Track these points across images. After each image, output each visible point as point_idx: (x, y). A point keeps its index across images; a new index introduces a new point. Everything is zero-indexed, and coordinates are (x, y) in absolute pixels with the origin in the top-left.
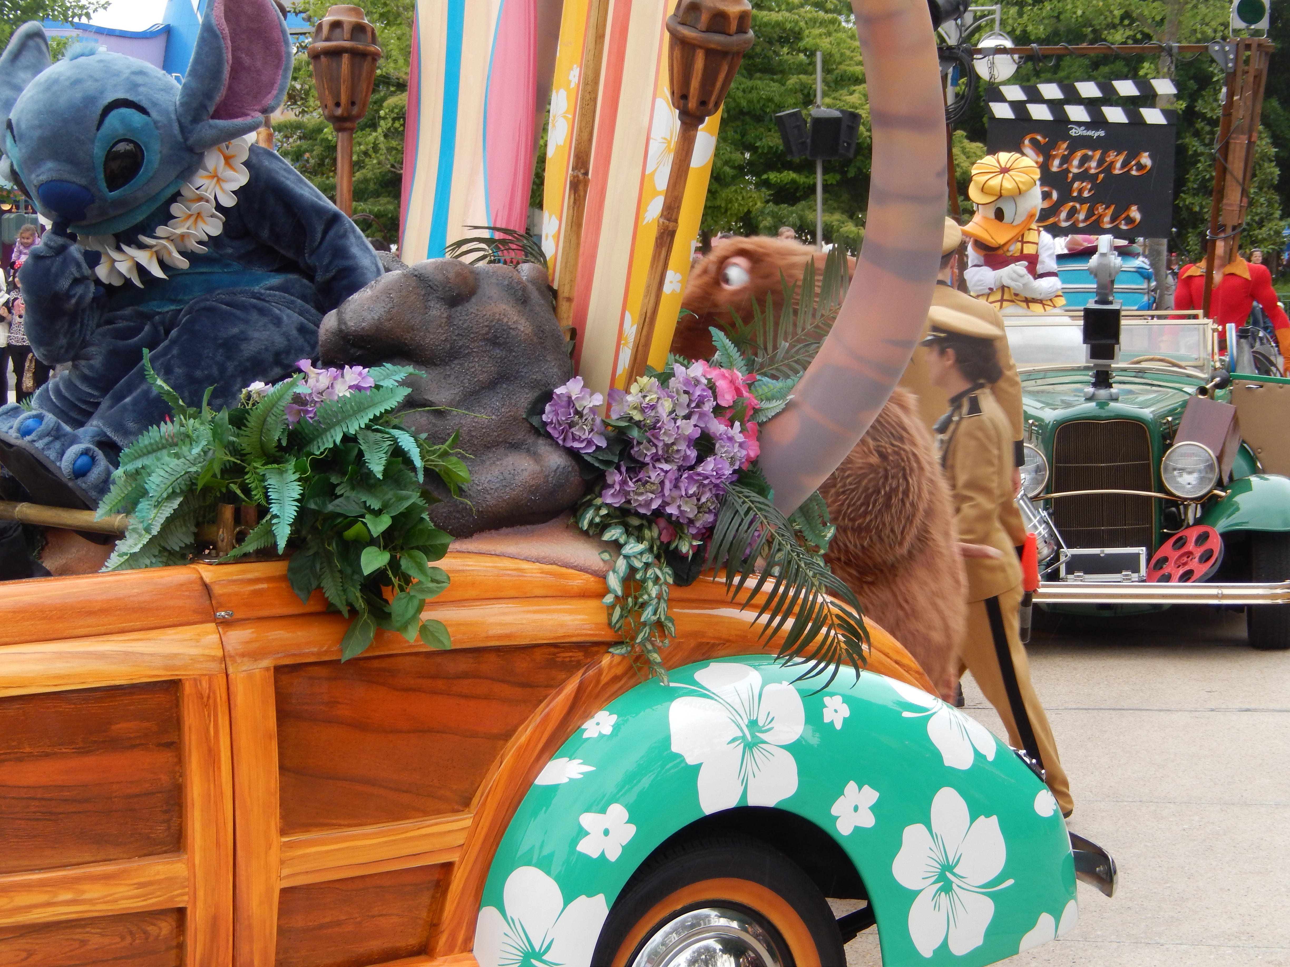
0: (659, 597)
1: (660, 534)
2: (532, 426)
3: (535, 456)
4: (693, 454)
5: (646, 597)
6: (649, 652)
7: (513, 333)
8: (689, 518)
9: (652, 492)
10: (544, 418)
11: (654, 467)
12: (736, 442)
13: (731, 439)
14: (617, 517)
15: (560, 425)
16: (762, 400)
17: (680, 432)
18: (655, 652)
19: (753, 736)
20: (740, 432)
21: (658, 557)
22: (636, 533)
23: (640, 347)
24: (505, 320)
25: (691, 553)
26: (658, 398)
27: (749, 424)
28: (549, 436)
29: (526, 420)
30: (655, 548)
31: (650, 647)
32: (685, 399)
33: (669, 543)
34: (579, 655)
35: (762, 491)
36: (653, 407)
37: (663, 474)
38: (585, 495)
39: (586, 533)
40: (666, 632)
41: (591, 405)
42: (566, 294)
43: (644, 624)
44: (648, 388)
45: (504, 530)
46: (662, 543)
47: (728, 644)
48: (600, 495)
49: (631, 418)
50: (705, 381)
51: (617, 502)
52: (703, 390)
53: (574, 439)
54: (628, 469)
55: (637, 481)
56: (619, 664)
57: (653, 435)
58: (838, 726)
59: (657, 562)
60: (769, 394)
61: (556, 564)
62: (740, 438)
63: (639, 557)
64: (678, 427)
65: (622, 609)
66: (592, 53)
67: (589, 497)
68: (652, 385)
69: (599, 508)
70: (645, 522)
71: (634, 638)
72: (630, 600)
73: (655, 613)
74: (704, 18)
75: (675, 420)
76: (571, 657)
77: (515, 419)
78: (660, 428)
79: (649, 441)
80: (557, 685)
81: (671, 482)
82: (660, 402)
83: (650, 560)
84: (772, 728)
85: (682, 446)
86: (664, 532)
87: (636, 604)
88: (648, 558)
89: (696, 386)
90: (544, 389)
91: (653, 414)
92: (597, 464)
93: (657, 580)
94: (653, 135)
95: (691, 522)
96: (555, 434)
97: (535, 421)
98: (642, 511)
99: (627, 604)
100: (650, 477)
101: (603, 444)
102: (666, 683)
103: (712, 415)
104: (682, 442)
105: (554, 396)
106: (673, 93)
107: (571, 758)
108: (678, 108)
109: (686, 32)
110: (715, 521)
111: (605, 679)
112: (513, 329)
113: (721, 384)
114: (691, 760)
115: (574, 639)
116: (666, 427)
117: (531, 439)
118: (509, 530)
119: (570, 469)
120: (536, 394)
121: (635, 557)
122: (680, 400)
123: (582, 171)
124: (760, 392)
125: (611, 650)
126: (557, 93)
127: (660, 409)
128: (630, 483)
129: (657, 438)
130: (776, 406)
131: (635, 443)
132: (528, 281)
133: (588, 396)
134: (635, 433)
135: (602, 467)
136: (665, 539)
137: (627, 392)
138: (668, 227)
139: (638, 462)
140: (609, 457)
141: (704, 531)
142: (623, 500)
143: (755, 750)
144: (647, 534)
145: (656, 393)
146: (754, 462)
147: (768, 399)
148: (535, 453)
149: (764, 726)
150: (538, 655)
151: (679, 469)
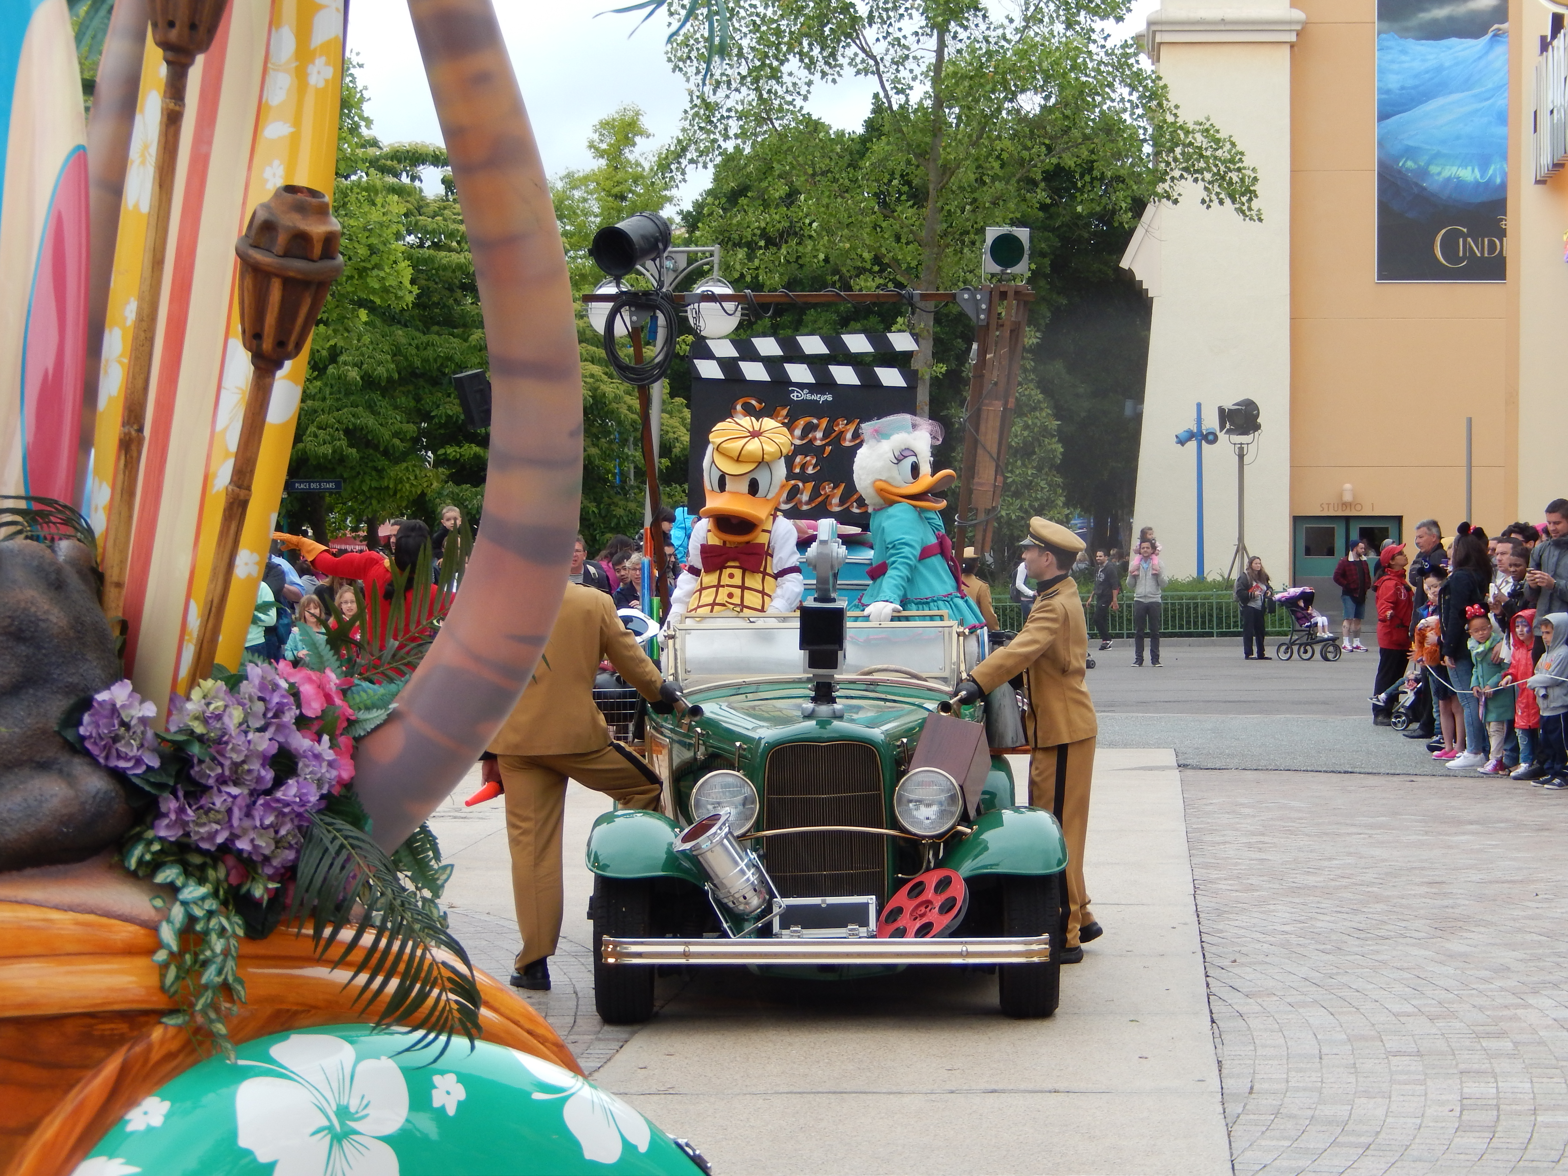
0: (226, 953)
1: (228, 875)
2: (66, 741)
3: (69, 779)
4: (268, 775)
5: (208, 953)
6: (212, 1021)
7: (42, 625)
8: (264, 855)
9: (217, 823)
10: (82, 731)
11: (220, 791)
12: (324, 760)
13: (317, 757)
14: (173, 854)
15: (102, 739)
16: (360, 709)
17: (252, 747)
18: (219, 1022)
19: (342, 1124)
20: (330, 748)
21: (225, 903)
22: (198, 874)
23: (205, 644)
24: (33, 609)
25: (266, 897)
26: (226, 706)
27: (342, 740)
28: (87, 753)
29: (58, 733)
30: (221, 892)
31: (213, 1015)
32: (259, 707)
33: (239, 886)
34: (122, 1027)
35: (357, 821)
36: (219, 717)
37: (230, 800)
38: (133, 826)
39: (133, 876)
40: (235, 997)
41: (140, 715)
42: (115, 578)
43: (206, 987)
44: (212, 693)
45: (29, 871)
46: (230, 885)
47: (313, 1012)
48: (152, 826)
49: (192, 732)
50: (284, 685)
51: (172, 835)
52: (283, 696)
53: (119, 756)
54: (187, 795)
55: (198, 809)
56: (174, 1037)
57: (218, 752)
58: (451, 1111)
59: (223, 909)
60: (369, 702)
61: (96, 914)
62: (329, 755)
63: (200, 903)
64: (249, 742)
65: (179, 968)
66: (148, 282)
67: (138, 829)
68: (218, 690)
69: (150, 843)
70: (209, 860)
71: (192, 1005)
72: (188, 957)
73: (220, 972)
74: (282, 239)
75: (246, 733)
76: (112, 1029)
77: (44, 732)
78: (227, 743)
79: (213, 759)
80: (95, 1065)
81: (240, 809)
82: (228, 710)
83: (214, 907)
84: (367, 1116)
85: (255, 766)
86: (233, 872)
87: (195, 961)
88: (211, 904)
89: (274, 691)
90: (82, 695)
91: (218, 726)
92: (147, 788)
93: (222, 932)
94: (224, 384)
95: (267, 859)
96: (95, 751)
97: (70, 735)
98: (205, 846)
99: (184, 961)
100: (214, 804)
101: (155, 763)
102: (233, 1060)
103: (294, 727)
104: (255, 760)
105: (95, 704)
106: (244, 332)
107: (111, 1156)
108: (250, 349)
109: (258, 256)
110: (297, 859)
111: (155, 1056)
112: (43, 620)
113: (307, 689)
114: (263, 1157)
115: (116, 1007)
116: (234, 741)
117: (64, 758)
118: (35, 871)
119: (113, 794)
120: (71, 702)
121: (195, 903)
122: (254, 709)
123: (136, 427)
124: (358, 699)
125: (164, 1020)
126: (111, 331)
127: (226, 719)
128: (189, 811)
129: (223, 756)
130: (377, 716)
131: (196, 761)
132: (65, 561)
133: (137, 704)
134: (196, 749)
135: (153, 791)
136: (234, 880)
137: (188, 699)
138: (238, 495)
139: (197, 784)
140: (164, 779)
141: (283, 871)
142: (181, 833)
143: (345, 1143)
144: (211, 874)
145: (224, 700)
146: (348, 785)
147: (368, 708)
148: (69, 775)
149: (357, 1112)
150: (70, 1028)
151: (252, 793)
